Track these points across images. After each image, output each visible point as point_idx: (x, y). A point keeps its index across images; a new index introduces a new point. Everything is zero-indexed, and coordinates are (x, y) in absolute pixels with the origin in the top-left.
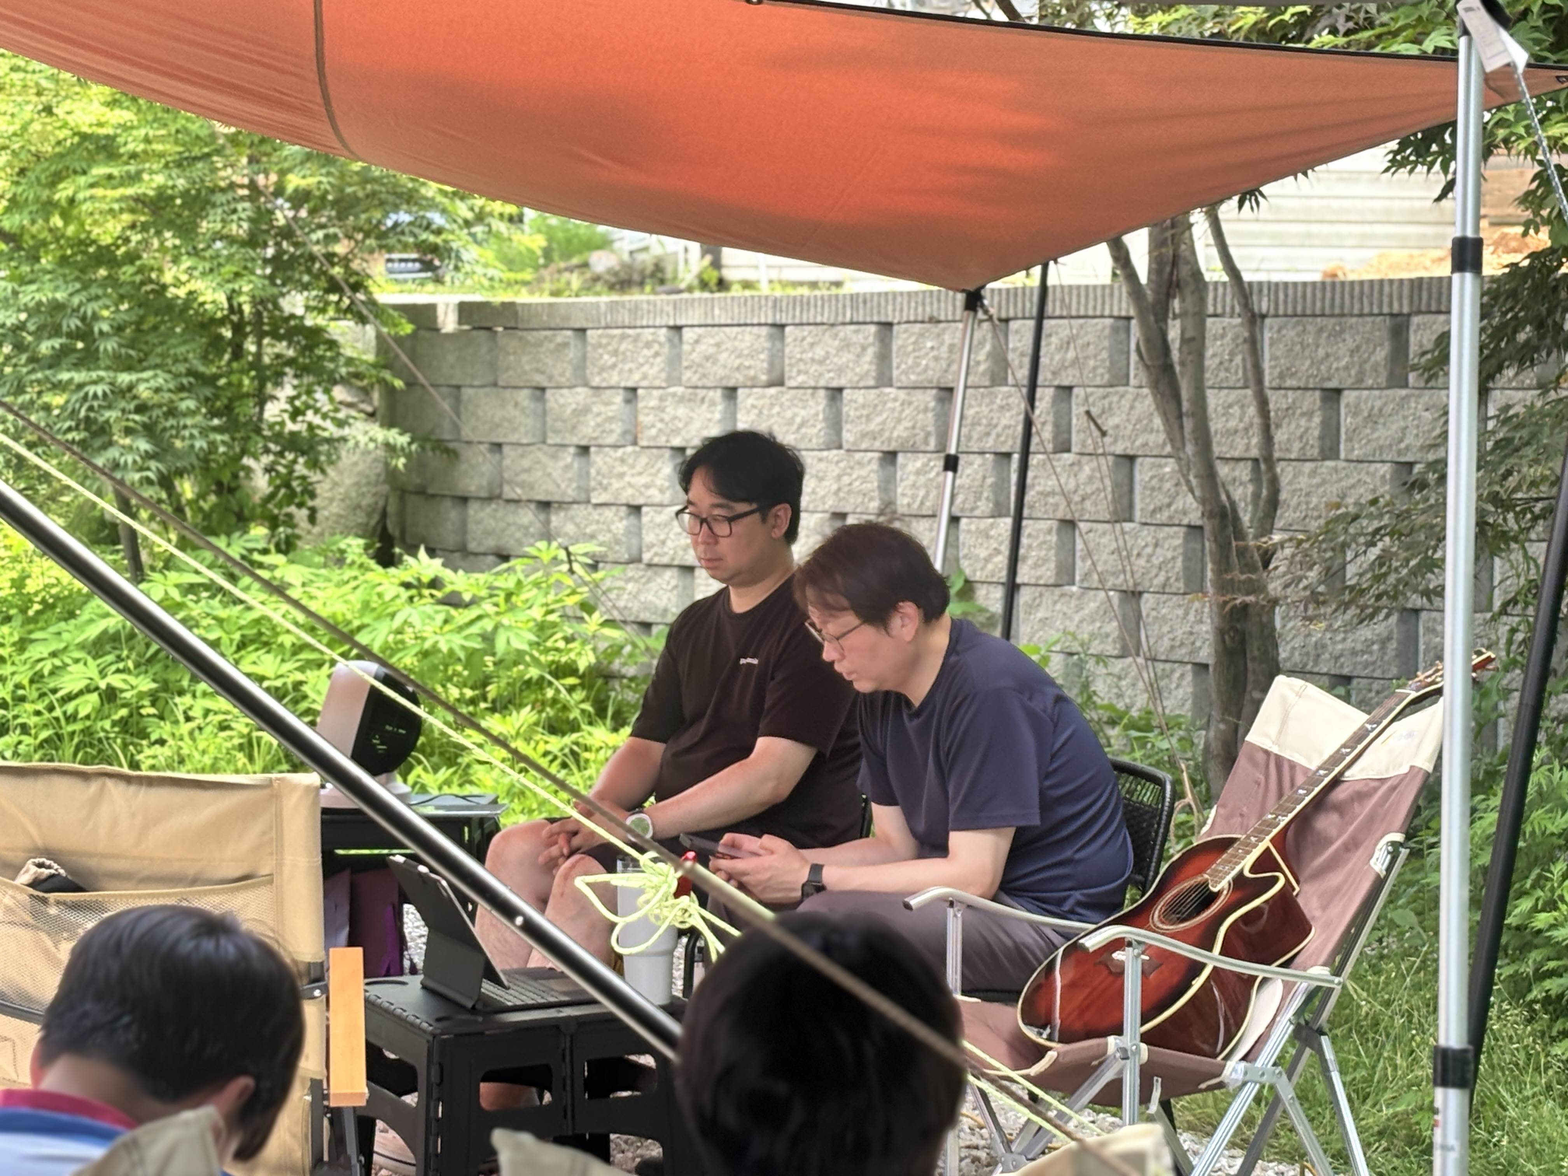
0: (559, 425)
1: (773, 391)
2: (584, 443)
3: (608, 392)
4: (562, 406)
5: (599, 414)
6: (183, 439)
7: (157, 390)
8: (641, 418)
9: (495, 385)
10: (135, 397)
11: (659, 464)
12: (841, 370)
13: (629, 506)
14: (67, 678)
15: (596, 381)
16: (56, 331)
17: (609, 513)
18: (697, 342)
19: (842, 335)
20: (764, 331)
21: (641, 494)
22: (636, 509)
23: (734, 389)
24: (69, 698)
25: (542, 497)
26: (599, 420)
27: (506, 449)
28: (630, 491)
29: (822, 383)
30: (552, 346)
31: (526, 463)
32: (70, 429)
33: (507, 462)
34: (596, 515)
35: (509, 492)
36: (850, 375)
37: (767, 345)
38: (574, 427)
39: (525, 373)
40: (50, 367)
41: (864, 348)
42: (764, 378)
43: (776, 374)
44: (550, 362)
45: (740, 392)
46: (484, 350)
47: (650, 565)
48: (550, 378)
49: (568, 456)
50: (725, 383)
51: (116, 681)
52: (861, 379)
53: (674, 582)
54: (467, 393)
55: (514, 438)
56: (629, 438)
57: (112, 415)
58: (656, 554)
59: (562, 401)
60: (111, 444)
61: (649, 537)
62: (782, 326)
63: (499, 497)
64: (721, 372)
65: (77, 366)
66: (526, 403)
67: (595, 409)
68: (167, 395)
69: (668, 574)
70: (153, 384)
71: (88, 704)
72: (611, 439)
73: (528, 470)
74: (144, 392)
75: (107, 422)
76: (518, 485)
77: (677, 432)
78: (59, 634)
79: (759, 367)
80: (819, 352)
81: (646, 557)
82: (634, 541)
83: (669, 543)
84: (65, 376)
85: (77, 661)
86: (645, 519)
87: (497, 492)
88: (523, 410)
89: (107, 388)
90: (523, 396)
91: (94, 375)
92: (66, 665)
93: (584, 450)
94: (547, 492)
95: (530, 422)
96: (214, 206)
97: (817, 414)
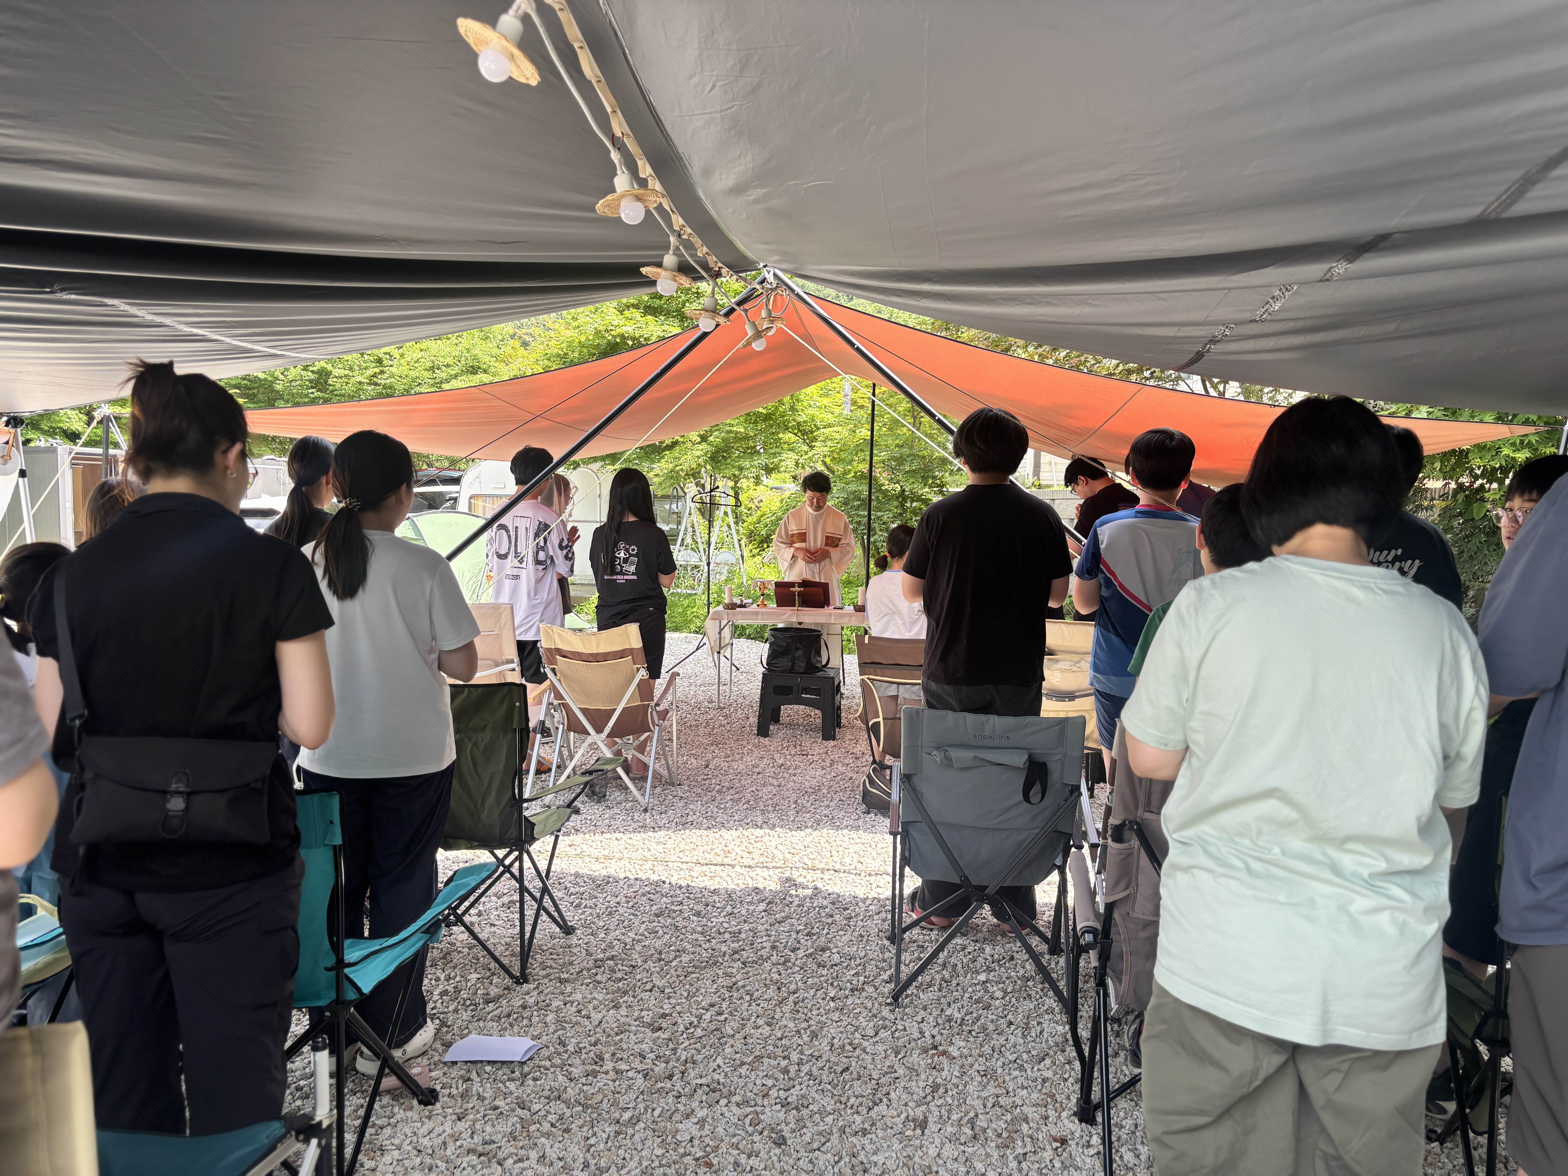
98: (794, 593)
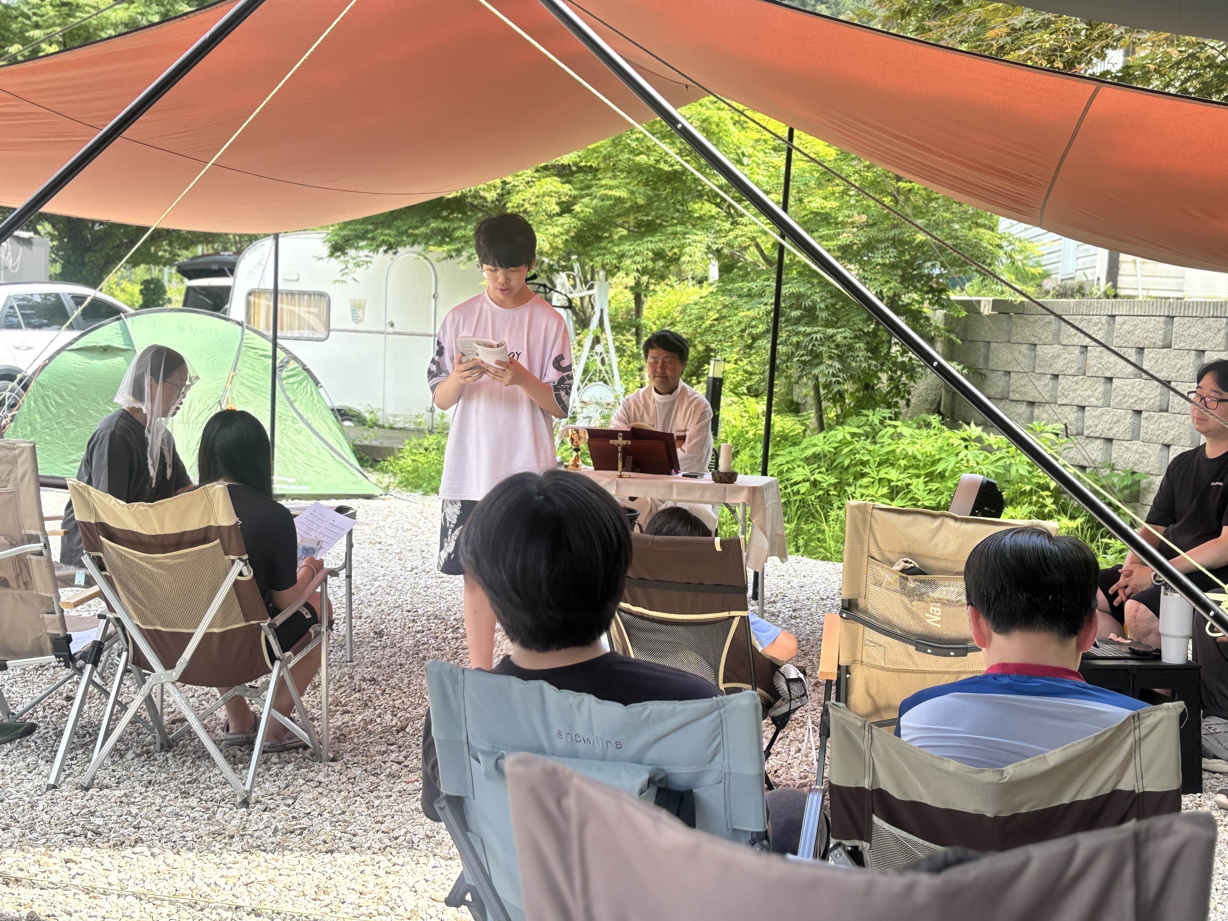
0: (1043, 363)
1: (1165, 350)
2: (1056, 373)
3: (1071, 348)
4: (1045, 354)
5: (1065, 359)
6: (856, 362)
7: (845, 338)
8: (1089, 361)
9: (1009, 342)
10: (834, 341)
11: (1097, 386)
12: (1205, 341)
13: (1078, 406)
14: (794, 474)
15: (1065, 342)
16: (799, 308)
17: (1067, 409)
18: (1123, 323)
19: (1207, 323)
20: (1162, 319)
21: (1086, 400)
22: (1083, 408)
23: (1143, 349)
24: (796, 483)
25: (1031, 400)
26: (1065, 362)
27: (1012, 374)
28: (1080, 398)
29: (1194, 347)
30: (1042, 323)
31: (1023, 382)
32: (803, 355)
33: (1012, 381)
34: (1059, 410)
35: (1012, 396)
36: (1210, 343)
37: (1163, 327)
38: (1051, 365)
39: (1026, 336)
40: (795, 324)
41: (1219, 330)
42: (1161, 343)
43: (1167, 342)
44: (1040, 331)
45: (1146, 350)
46: (1005, 324)
47: (1087, 437)
48: (1040, 339)
49: (1047, 379)
50: (1137, 345)
51: (818, 477)
52: (1217, 346)
53: (1101, 446)
54: (993, 345)
55: (1017, 369)
56: (1081, 371)
57: (823, 349)
58: (1092, 431)
59: (1046, 351)
60: (822, 363)
61: (1088, 422)
62: (1173, 317)
63: (1007, 398)
64: (1136, 339)
65: (807, 324)
66: (1025, 352)
67: (1063, 357)
68: (850, 341)
69: (1098, 442)
70: (844, 334)
71: (804, 488)
72: (1072, 372)
73: (1024, 386)
74: (839, 338)
75: (821, 352)
76: (1017, 393)
77: (1108, 369)
78: (791, 453)
79: (1158, 338)
80: (1193, 331)
81: (1086, 433)
82: (1080, 424)
83: (1100, 426)
84: (802, 329)
85: (799, 466)
86: (1086, 413)
87: (1006, 396)
88: (1024, 355)
89: (822, 336)
90: (1024, 348)
91: (816, 329)
92: (794, 468)
93: (1056, 377)
94: (1034, 397)
95: (1026, 361)
96: (878, 249)
97: (1189, 363)
98: (615, 447)
